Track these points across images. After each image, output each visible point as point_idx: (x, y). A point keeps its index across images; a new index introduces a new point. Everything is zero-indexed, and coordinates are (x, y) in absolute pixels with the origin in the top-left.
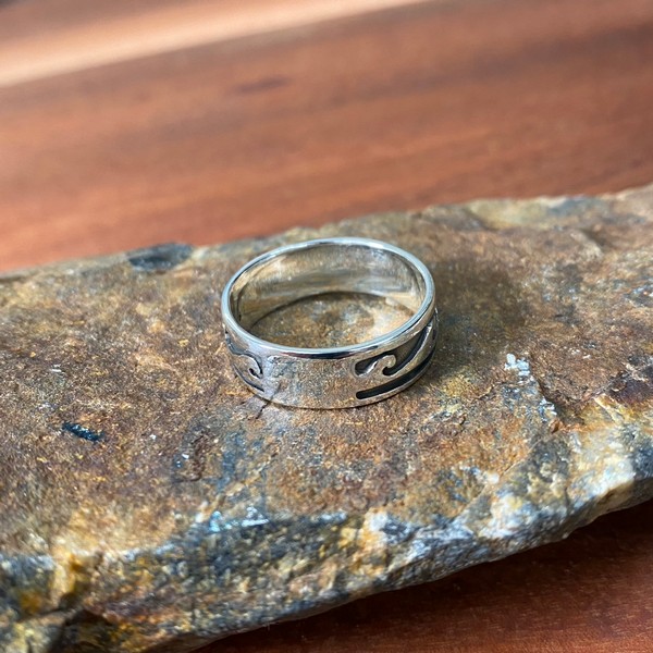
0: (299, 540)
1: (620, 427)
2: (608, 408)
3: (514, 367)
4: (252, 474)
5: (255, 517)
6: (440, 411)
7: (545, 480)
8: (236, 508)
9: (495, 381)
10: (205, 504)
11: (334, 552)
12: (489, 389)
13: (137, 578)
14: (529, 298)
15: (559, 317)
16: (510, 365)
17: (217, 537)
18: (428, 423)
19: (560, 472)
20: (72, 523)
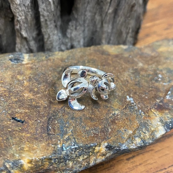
0: (85, 151)
1: (159, 118)
2: (155, 112)
5: (74, 145)
6: (114, 113)
7: (144, 133)
8: (68, 143)
9: (125, 104)
10: (59, 142)
11: (93, 153)
12: (125, 106)
13: (45, 164)
14: (128, 79)
15: (136, 84)
16: (128, 99)
17: (65, 151)
18: (111, 116)
19: (147, 131)
20: (25, 149)
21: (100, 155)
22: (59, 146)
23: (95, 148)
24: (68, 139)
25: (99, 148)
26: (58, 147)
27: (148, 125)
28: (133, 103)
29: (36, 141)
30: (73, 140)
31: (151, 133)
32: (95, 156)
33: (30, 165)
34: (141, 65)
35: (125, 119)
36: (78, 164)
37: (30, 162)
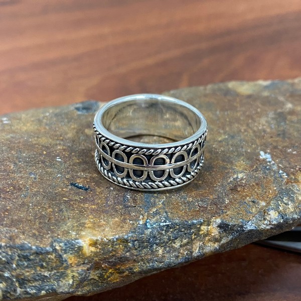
0: (184, 231)
3: (264, 157)
4: (159, 204)
5: (165, 222)
6: (235, 176)
7: (286, 204)
8: (155, 218)
9: (257, 163)
10: (141, 217)
11: (198, 236)
12: (255, 167)
13: (117, 248)
14: (265, 127)
15: (279, 135)
16: (262, 156)
17: (150, 230)
18: (231, 181)
19: (291, 201)
20: (86, 226)
21: (209, 240)
22: (141, 223)
23: (200, 228)
24: (156, 213)
25: (208, 228)
26: (139, 224)
27: (294, 193)
28: (270, 162)
29: (105, 215)
30: (165, 214)
31: (297, 204)
32: (202, 241)
33: (93, 249)
34: (289, 106)
35: (253, 185)
36: (173, 252)
37: (94, 244)
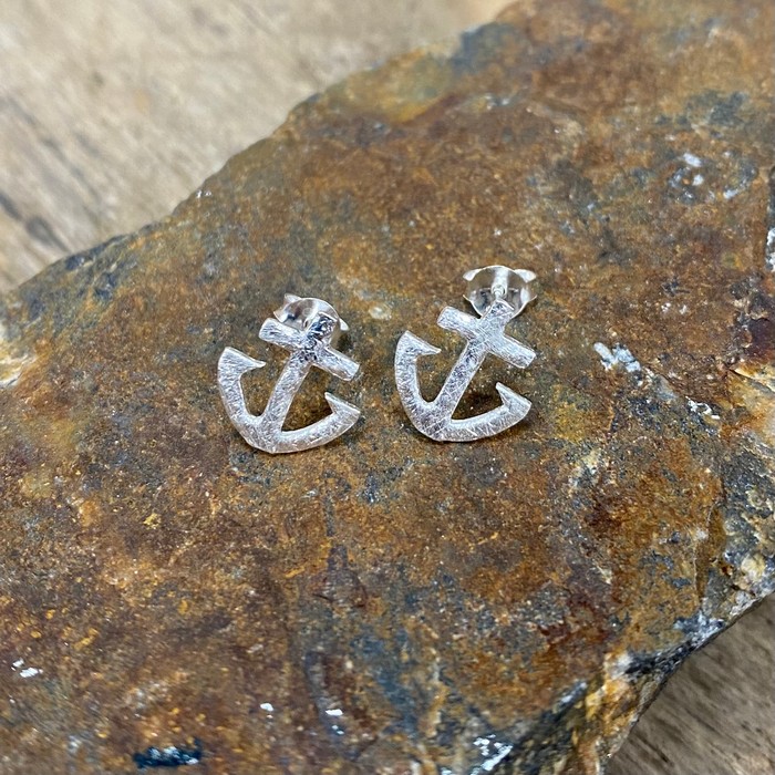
0: (549, 743)
2: (757, 377)
3: (614, 362)
4: (435, 689)
5: (494, 752)
6: (579, 471)
7: (763, 514)
8: (459, 753)
9: (609, 395)
11: (585, 729)
12: (611, 410)
14: (549, 239)
15: (604, 254)
16: (607, 361)
18: (576, 495)
21: (614, 718)
23: (584, 706)
25: (601, 693)
27: (761, 464)
28: (640, 375)
34: (571, 128)
35: (644, 482)
